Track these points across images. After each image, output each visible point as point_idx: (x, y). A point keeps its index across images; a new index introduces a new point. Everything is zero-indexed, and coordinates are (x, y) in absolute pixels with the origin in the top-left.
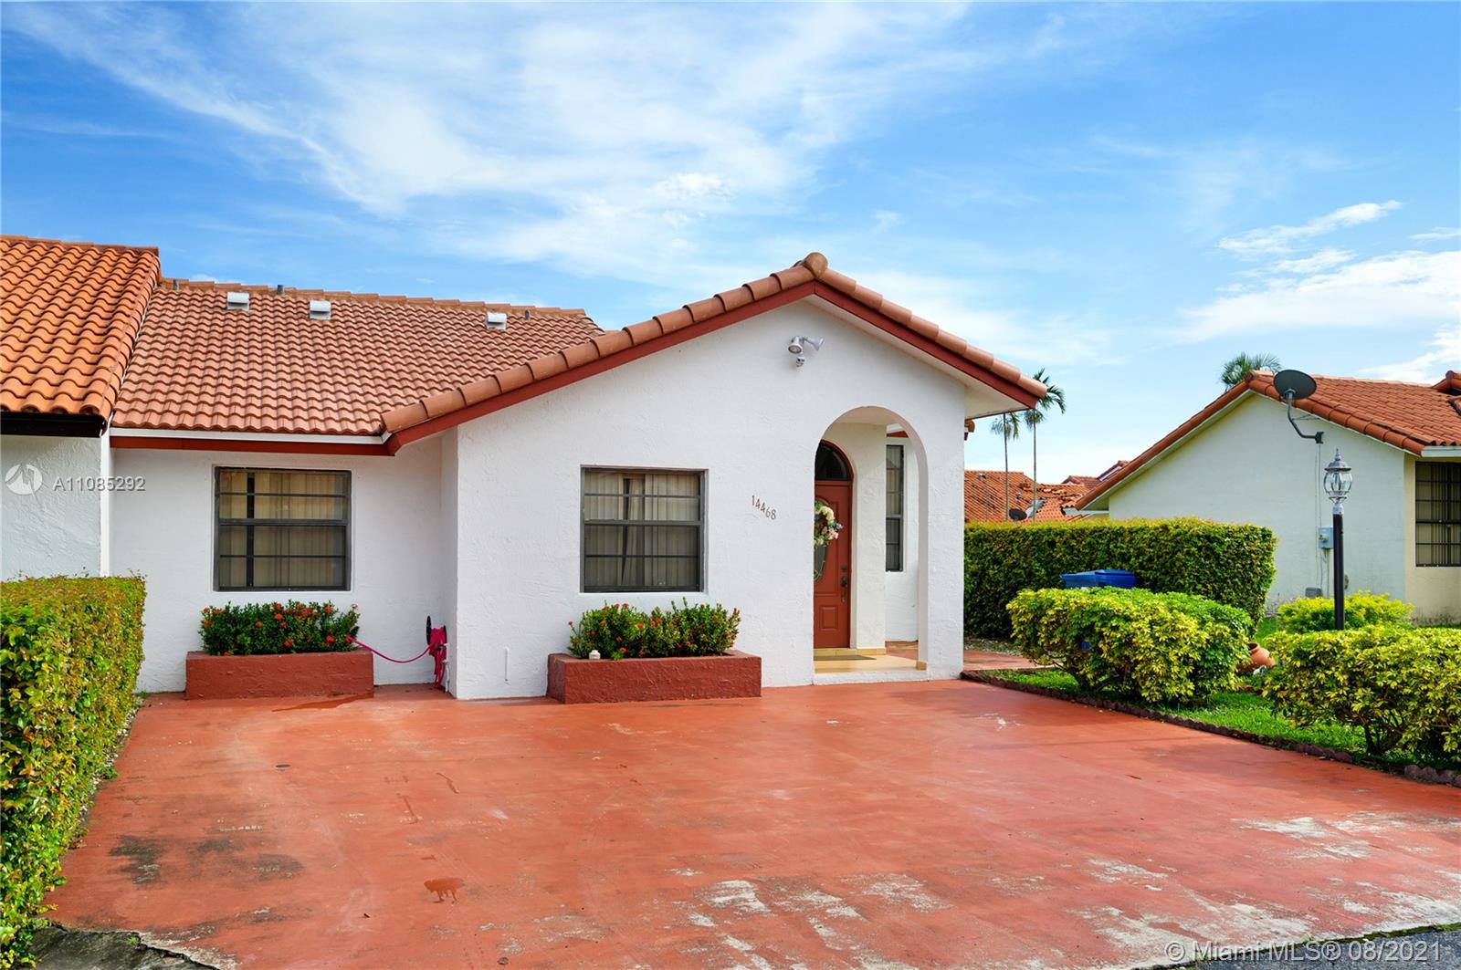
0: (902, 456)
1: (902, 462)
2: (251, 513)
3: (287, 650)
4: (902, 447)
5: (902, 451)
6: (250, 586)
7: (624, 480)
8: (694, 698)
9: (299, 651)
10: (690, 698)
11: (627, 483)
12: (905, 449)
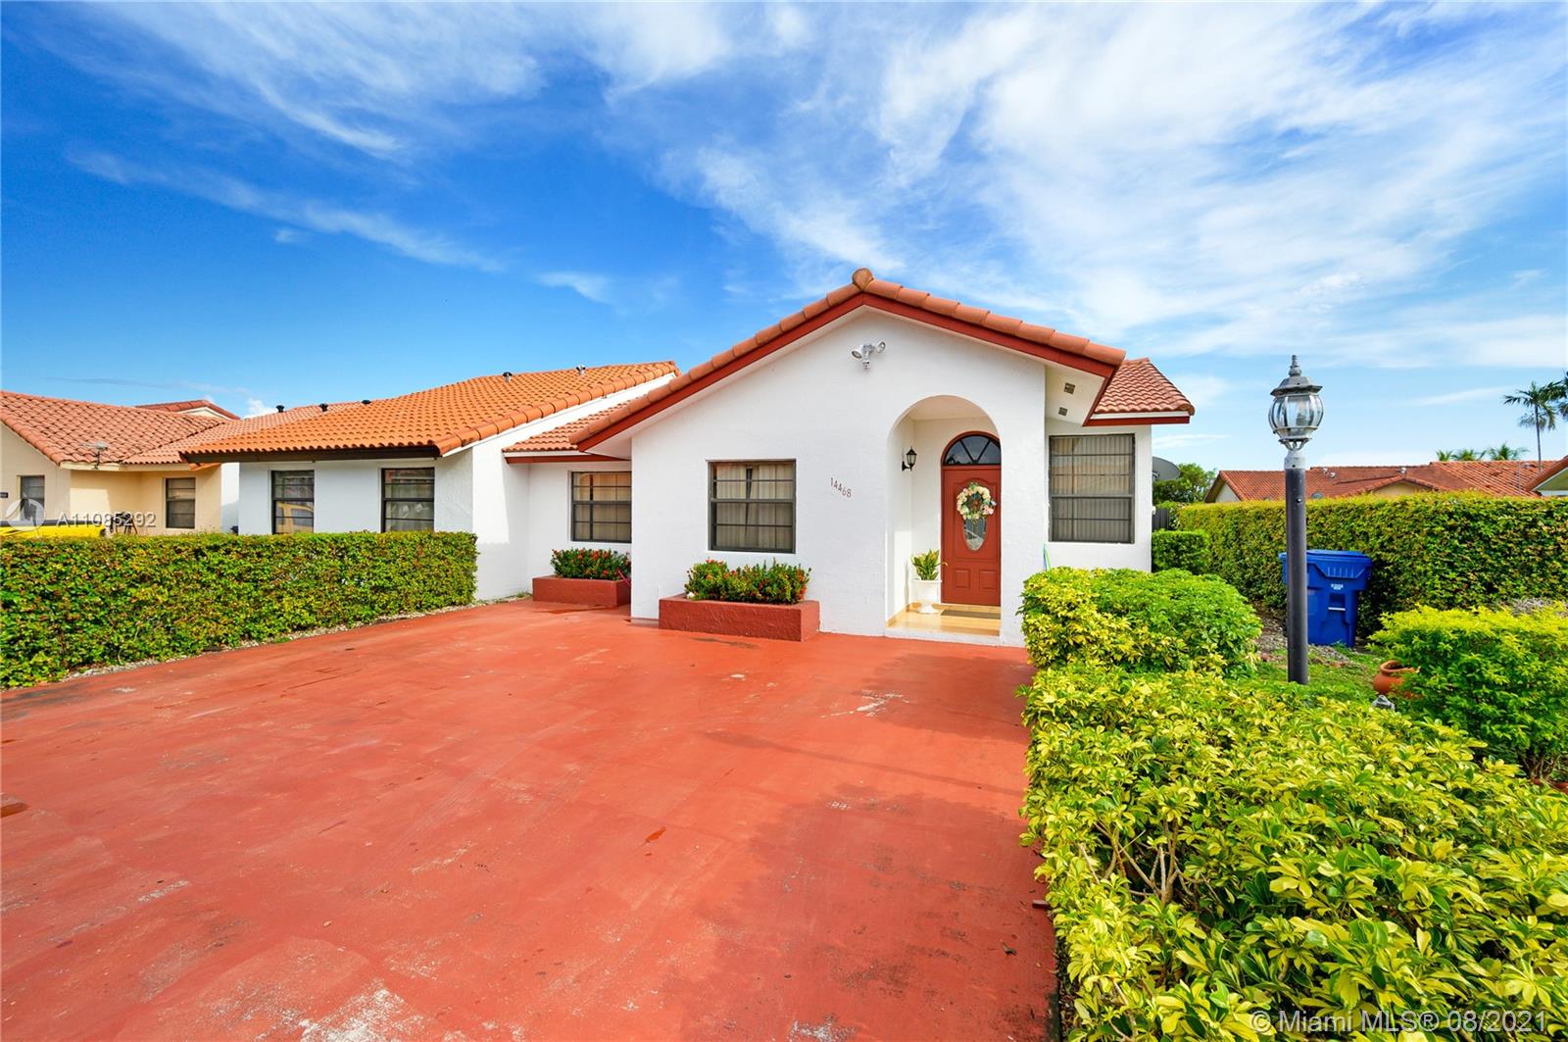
0: (1134, 442)
1: (1134, 448)
2: (591, 498)
3: (588, 577)
4: (1133, 435)
5: (1134, 439)
6: (591, 539)
7: (747, 470)
8: (748, 636)
9: (594, 578)
10: (745, 635)
11: (749, 472)
12: (1136, 436)
